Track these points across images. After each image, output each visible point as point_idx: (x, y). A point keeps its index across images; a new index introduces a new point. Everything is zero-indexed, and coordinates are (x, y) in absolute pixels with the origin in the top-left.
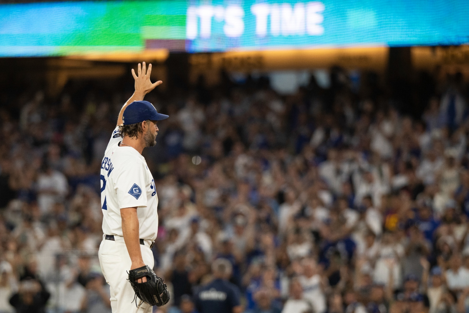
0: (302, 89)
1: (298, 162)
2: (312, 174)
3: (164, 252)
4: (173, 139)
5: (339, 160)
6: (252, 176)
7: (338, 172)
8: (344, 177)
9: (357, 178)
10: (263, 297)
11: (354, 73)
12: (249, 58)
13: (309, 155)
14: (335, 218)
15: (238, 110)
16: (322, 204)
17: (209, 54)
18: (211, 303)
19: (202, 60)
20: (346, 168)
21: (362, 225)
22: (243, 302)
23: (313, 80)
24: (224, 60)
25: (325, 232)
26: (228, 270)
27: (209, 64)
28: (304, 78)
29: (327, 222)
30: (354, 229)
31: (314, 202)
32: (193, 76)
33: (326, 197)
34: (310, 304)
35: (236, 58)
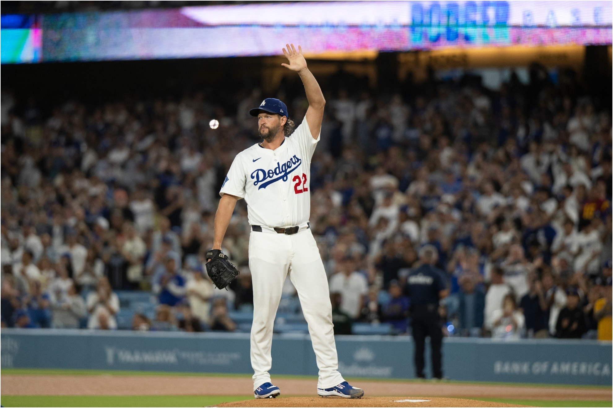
0: (505, 85)
1: (501, 154)
2: (514, 165)
3: (374, 238)
4: (383, 133)
5: (538, 152)
6: (457, 168)
7: (538, 163)
8: (544, 168)
9: (556, 169)
10: (467, 281)
11: (552, 71)
12: (454, 56)
13: (511, 148)
14: (535, 207)
15: (444, 105)
16: (524, 193)
17: (416, 52)
18: (418, 286)
19: (411, 58)
20: (545, 160)
21: (560, 213)
22: (448, 285)
23: (514, 77)
24: (431, 58)
25: (526, 221)
26: (435, 256)
27: (417, 61)
28: (506, 74)
29: (529, 211)
30: (553, 217)
31: (517, 191)
32: (402, 73)
33: (528, 188)
34: (512, 288)
35: (442, 56)
